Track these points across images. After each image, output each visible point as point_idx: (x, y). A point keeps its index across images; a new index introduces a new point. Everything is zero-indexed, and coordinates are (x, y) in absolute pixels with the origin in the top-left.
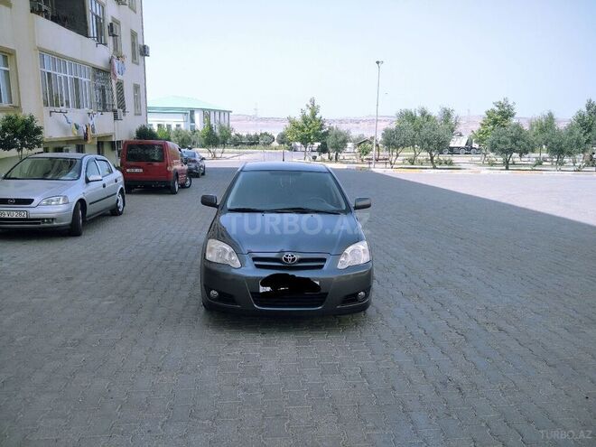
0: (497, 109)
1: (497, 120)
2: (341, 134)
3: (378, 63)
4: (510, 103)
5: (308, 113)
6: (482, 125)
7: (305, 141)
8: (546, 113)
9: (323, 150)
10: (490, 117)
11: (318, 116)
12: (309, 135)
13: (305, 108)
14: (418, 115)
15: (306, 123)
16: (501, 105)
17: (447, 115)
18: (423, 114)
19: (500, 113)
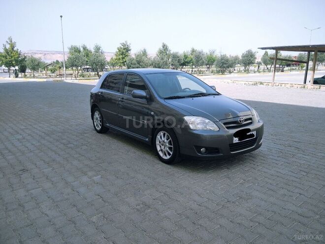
0: (122, 46)
1: (123, 52)
2: (35, 60)
3: (61, 17)
4: (128, 44)
5: (8, 47)
6: (116, 55)
7: (9, 65)
8: (143, 49)
9: (23, 70)
10: (119, 51)
11: (15, 49)
12: (12, 61)
13: (5, 43)
14: (82, 49)
15: (8, 53)
16: (124, 45)
17: (98, 49)
18: (85, 48)
19: (124, 49)
